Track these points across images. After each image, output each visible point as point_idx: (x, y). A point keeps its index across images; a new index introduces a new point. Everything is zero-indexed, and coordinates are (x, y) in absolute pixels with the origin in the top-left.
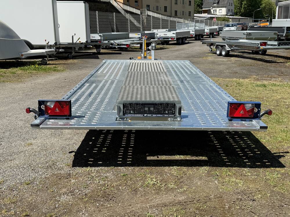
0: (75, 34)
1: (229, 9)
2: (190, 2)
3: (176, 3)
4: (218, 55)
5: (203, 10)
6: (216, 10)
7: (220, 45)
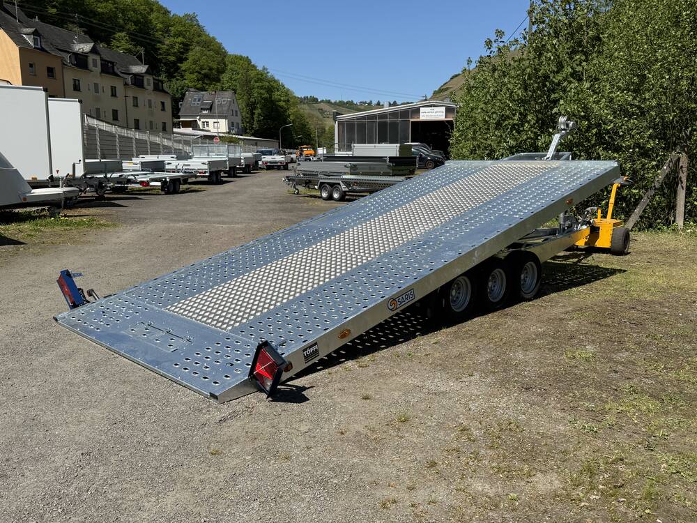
0: (79, 160)
1: (233, 123)
2: (163, 103)
3: (136, 105)
4: (325, 199)
5: (182, 121)
6: (207, 122)
7: (328, 183)
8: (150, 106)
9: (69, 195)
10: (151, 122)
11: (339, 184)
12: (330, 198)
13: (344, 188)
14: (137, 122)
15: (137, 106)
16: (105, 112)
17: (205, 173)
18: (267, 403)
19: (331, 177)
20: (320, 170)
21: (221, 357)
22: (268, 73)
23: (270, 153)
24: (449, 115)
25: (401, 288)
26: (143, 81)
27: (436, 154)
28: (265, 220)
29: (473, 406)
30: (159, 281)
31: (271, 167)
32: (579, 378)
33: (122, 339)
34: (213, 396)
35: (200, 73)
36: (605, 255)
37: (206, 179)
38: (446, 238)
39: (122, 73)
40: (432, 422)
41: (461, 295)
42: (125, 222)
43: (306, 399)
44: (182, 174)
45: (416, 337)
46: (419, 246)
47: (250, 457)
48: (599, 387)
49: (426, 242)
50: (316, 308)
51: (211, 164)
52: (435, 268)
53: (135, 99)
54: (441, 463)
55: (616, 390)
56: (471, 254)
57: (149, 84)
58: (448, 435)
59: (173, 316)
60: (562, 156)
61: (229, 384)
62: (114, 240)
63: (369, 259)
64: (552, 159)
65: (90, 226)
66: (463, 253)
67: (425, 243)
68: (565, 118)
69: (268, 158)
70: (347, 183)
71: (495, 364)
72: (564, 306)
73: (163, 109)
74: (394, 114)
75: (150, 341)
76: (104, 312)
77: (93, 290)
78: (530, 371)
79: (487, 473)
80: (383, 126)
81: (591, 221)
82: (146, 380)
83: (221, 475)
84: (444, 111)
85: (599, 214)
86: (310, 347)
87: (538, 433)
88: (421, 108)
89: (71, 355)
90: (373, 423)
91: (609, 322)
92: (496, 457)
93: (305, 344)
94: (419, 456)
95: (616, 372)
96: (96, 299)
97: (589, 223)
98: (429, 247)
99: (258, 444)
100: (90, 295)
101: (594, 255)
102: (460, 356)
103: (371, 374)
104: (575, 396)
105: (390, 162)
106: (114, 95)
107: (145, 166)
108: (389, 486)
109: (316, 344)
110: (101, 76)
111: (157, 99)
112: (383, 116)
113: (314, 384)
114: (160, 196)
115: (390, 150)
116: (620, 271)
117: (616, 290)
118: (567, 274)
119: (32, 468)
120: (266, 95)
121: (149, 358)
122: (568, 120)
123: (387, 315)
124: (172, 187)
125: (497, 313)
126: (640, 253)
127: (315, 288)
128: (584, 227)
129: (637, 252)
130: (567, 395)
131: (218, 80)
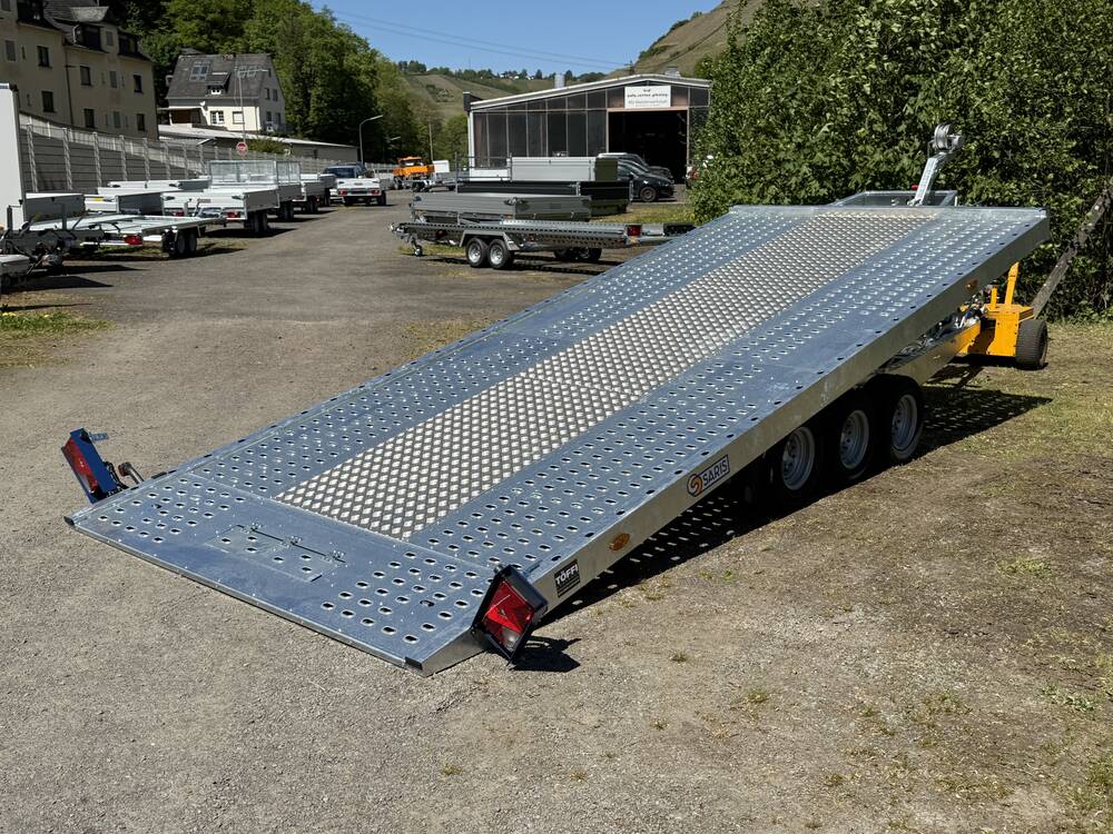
1: (269, 114)
2: (138, 79)
3: (87, 83)
4: (474, 266)
5: (172, 111)
6: (221, 113)
7: (480, 237)
8: (114, 85)
9: (12, 271)
10: (116, 115)
11: (501, 238)
12: (485, 263)
13: (510, 245)
14: (89, 113)
15: (89, 84)
16: (28, 96)
17: (239, 215)
18: (510, 674)
19: (482, 224)
20: (460, 210)
21: (407, 589)
22: (334, 19)
23: (351, 174)
24: (677, 100)
25: (708, 456)
26: (98, 35)
27: (659, 175)
28: (380, 311)
29: (871, 668)
30: (247, 445)
31: (353, 200)
32: (1034, 610)
33: (209, 558)
34: (412, 663)
35: (203, 19)
36: (1005, 369)
37: (241, 226)
38: (765, 357)
39: (57, 21)
40: (810, 701)
41: (796, 460)
42: (120, 319)
43: (574, 665)
44: (198, 219)
45: (729, 538)
46: (720, 373)
47: (514, 778)
48: (1073, 625)
49: (728, 365)
50: (557, 493)
51: (249, 197)
52: (761, 416)
53: (86, 70)
54: (849, 777)
55: (1104, 630)
56: (818, 387)
57: (110, 43)
58: (844, 724)
59: (294, 513)
60: (943, 197)
61: (438, 642)
62: (113, 356)
63: (633, 398)
64: (924, 203)
65: (59, 328)
66: (805, 388)
67: (729, 367)
68: (946, 129)
69: (348, 184)
70: (516, 236)
71: (885, 588)
72: (966, 471)
73: (139, 90)
74: (578, 99)
75: (266, 561)
76: (159, 507)
77: (129, 465)
78: (948, 599)
79: (932, 792)
80: (557, 122)
81: (982, 309)
82: (278, 636)
83: (476, 813)
84: (669, 93)
85: (994, 296)
86: (565, 569)
87: (996, 715)
88: (627, 88)
89: (120, 592)
90: (708, 707)
91: (1053, 500)
92: (938, 761)
93: (558, 562)
94: (809, 766)
95: (1093, 596)
96: (137, 483)
97: (978, 313)
98: (738, 375)
99: (521, 751)
100: (125, 473)
101: (987, 370)
102: (817, 573)
103: (674, 612)
104: (1037, 644)
105: (583, 193)
106: (44, 63)
107: (126, 203)
108: (774, 822)
109: (575, 562)
110: (19, 27)
111: (126, 70)
112: (557, 102)
113: (578, 635)
114: (163, 264)
115: (577, 169)
116: (1044, 401)
117: (1046, 438)
118: (951, 408)
119: (134, 814)
120: (332, 62)
121: (271, 594)
122: (950, 133)
123: (686, 503)
124: (182, 245)
125: (855, 488)
126: (1065, 364)
127: (546, 455)
128: (972, 322)
129: (1058, 363)
130: (1024, 642)
131: (240, 33)
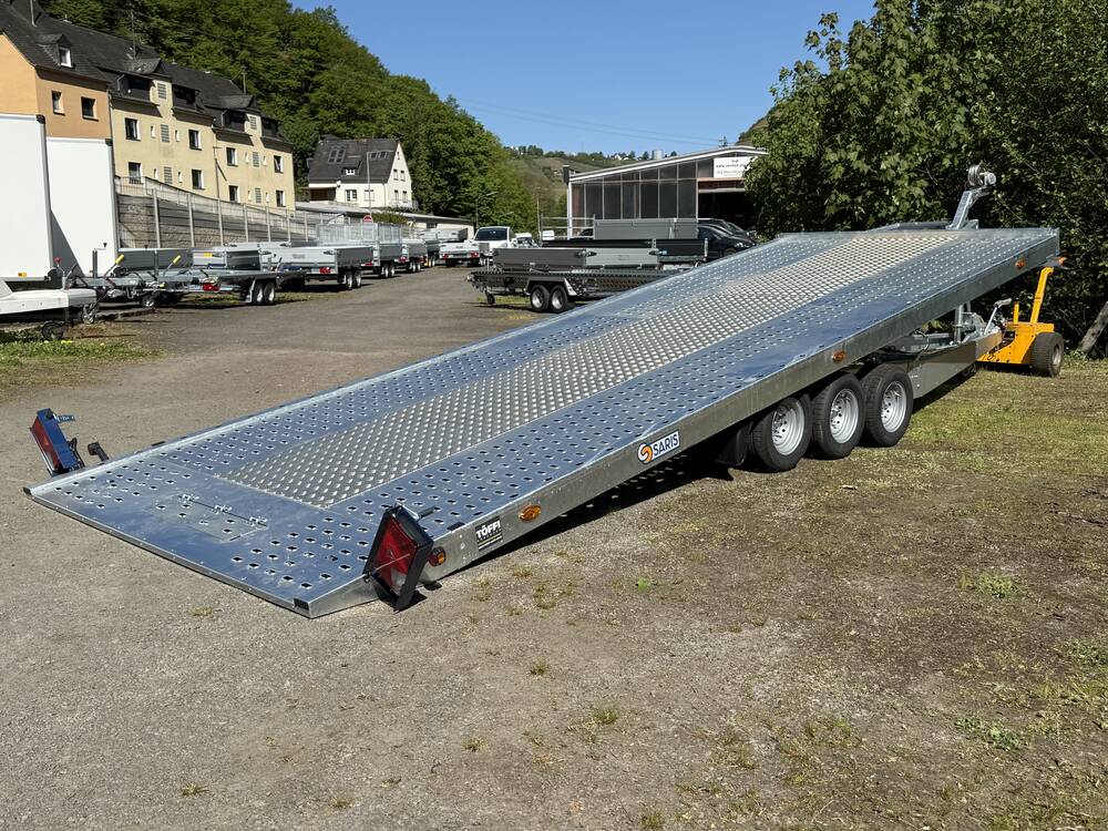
0: (105, 244)
2: (278, 158)
4: (537, 311)
5: (313, 190)
6: (355, 191)
8: (256, 165)
10: (258, 190)
11: (563, 284)
12: (549, 308)
13: (570, 290)
14: (233, 190)
16: (179, 173)
17: (330, 269)
19: (549, 272)
20: (532, 262)
22: (457, 106)
39: (208, 107)
42: (175, 349)
53: (230, 152)
55: (1061, 655)
57: (254, 127)
62: (145, 378)
70: (576, 281)
74: (669, 171)
80: (649, 192)
88: (716, 160)
104: (973, 669)
105: (657, 248)
111: (268, 153)
112: (651, 173)
120: (453, 144)
